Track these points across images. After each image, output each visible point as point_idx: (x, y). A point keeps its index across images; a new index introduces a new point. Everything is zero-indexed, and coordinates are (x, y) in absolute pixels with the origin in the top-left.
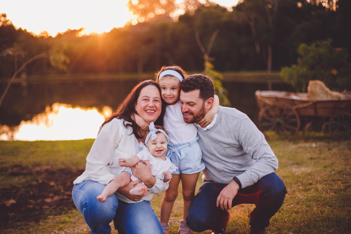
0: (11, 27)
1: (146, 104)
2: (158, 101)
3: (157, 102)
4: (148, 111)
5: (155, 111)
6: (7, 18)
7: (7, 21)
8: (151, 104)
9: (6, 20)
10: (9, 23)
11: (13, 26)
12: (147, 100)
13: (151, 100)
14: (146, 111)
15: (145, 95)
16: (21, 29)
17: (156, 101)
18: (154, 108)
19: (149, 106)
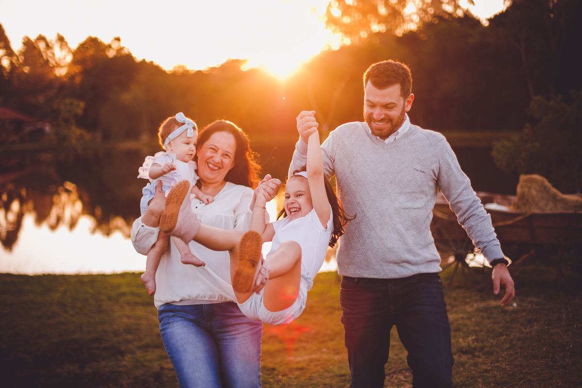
0: (129, 57)
1: (213, 155)
2: (229, 156)
3: (227, 157)
4: (211, 166)
5: (219, 168)
6: (122, 44)
7: (122, 49)
8: (217, 158)
9: (119, 46)
10: (126, 51)
11: (132, 56)
12: (215, 150)
13: (220, 152)
14: (208, 163)
15: (214, 144)
16: (144, 61)
17: (227, 155)
18: (219, 165)
19: (214, 158)
